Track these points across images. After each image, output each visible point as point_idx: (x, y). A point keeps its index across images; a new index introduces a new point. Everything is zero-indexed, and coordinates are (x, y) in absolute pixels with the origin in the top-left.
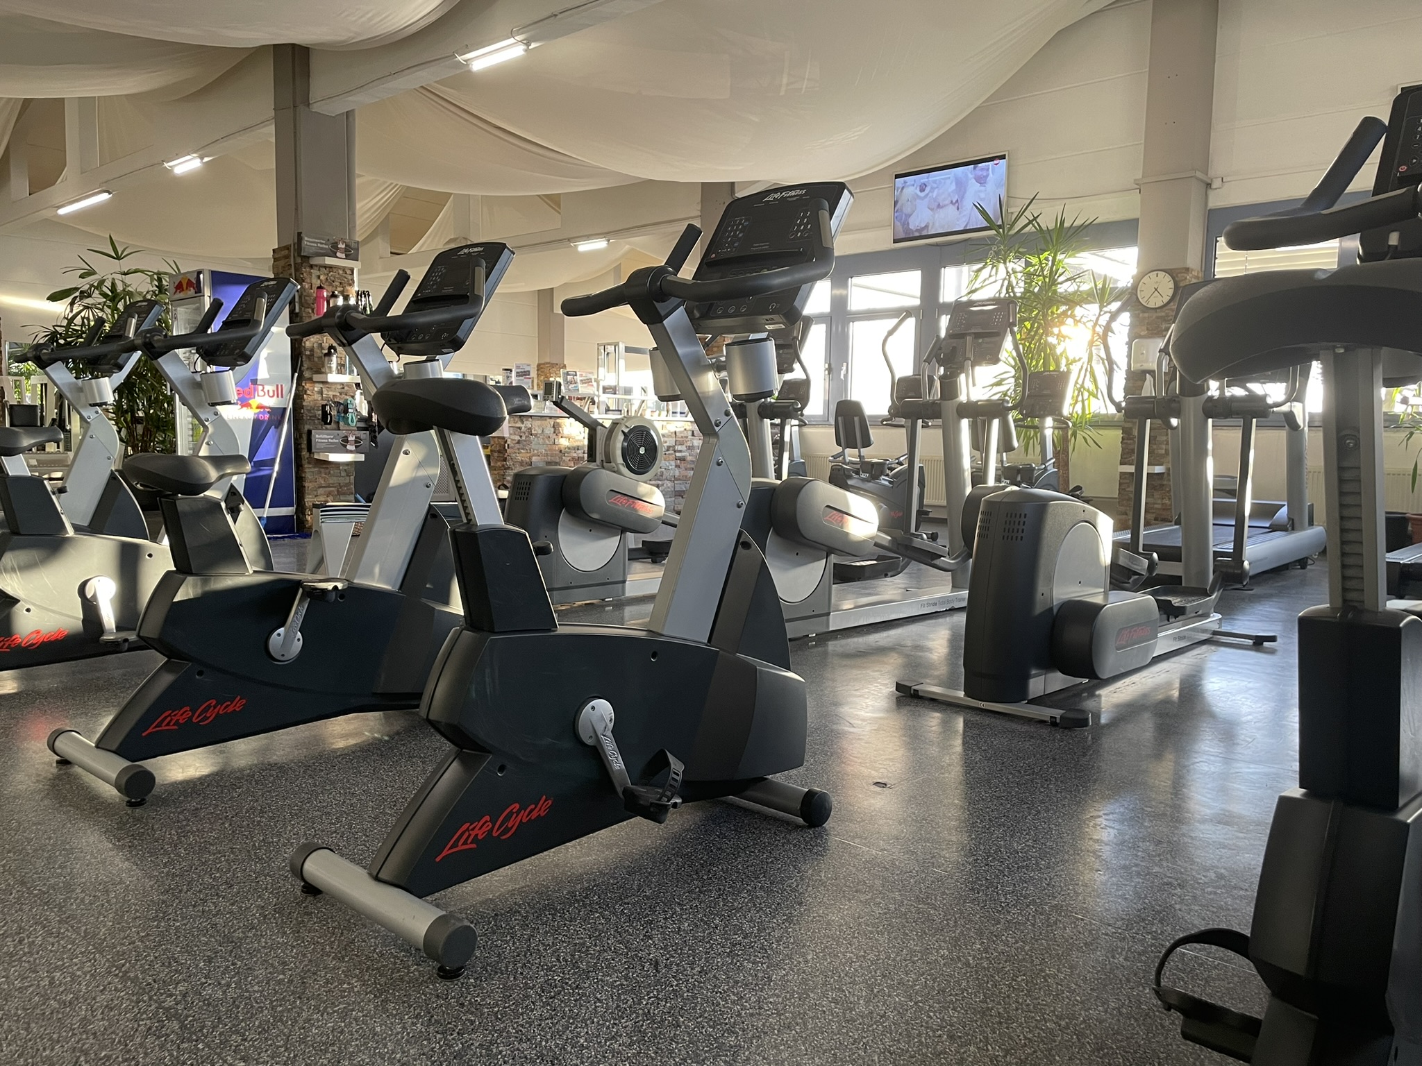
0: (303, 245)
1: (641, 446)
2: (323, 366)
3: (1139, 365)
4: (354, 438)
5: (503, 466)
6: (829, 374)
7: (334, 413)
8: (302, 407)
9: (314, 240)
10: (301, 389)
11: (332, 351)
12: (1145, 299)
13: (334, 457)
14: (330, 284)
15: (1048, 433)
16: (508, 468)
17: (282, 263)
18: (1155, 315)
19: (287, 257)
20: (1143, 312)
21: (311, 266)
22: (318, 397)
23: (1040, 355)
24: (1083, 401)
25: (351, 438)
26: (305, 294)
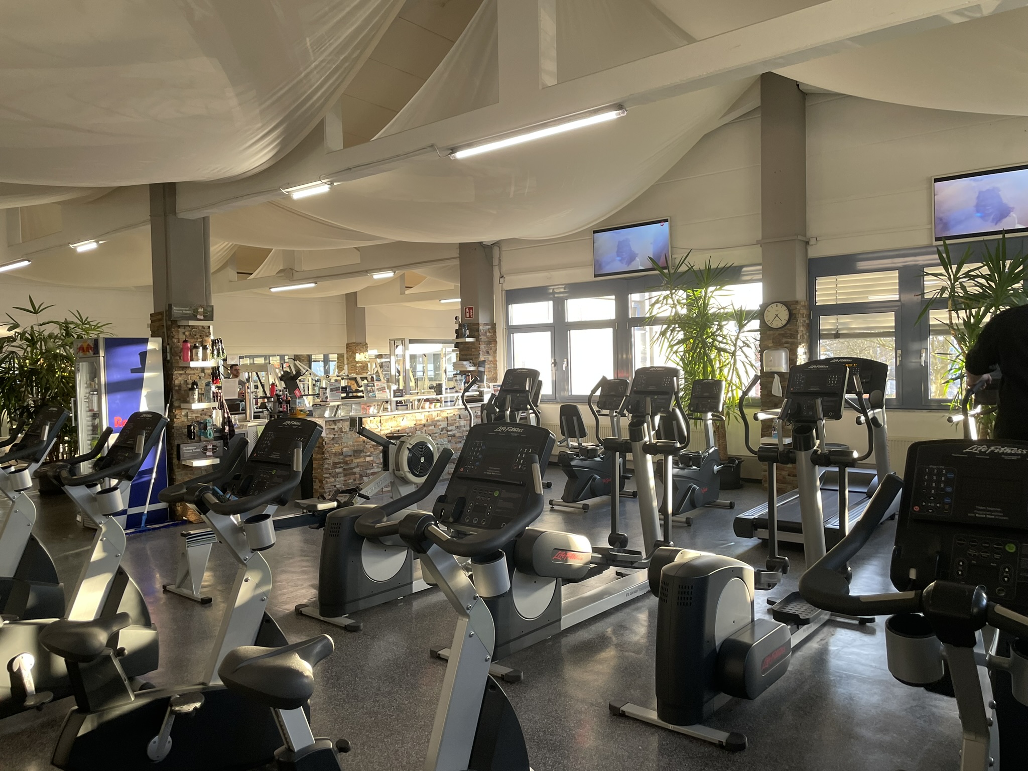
0: (173, 313)
1: (421, 457)
2: (188, 397)
3: (769, 368)
4: (211, 447)
5: (322, 457)
6: (555, 366)
7: (197, 429)
8: (173, 428)
9: (180, 309)
10: (172, 414)
11: (195, 386)
12: (770, 322)
13: (197, 463)
14: (193, 338)
15: (710, 422)
16: (326, 459)
17: (157, 324)
18: (777, 333)
19: (161, 320)
20: (769, 331)
21: (179, 327)
22: (185, 419)
23: (700, 362)
24: (732, 391)
25: (210, 447)
26: (174, 346)
